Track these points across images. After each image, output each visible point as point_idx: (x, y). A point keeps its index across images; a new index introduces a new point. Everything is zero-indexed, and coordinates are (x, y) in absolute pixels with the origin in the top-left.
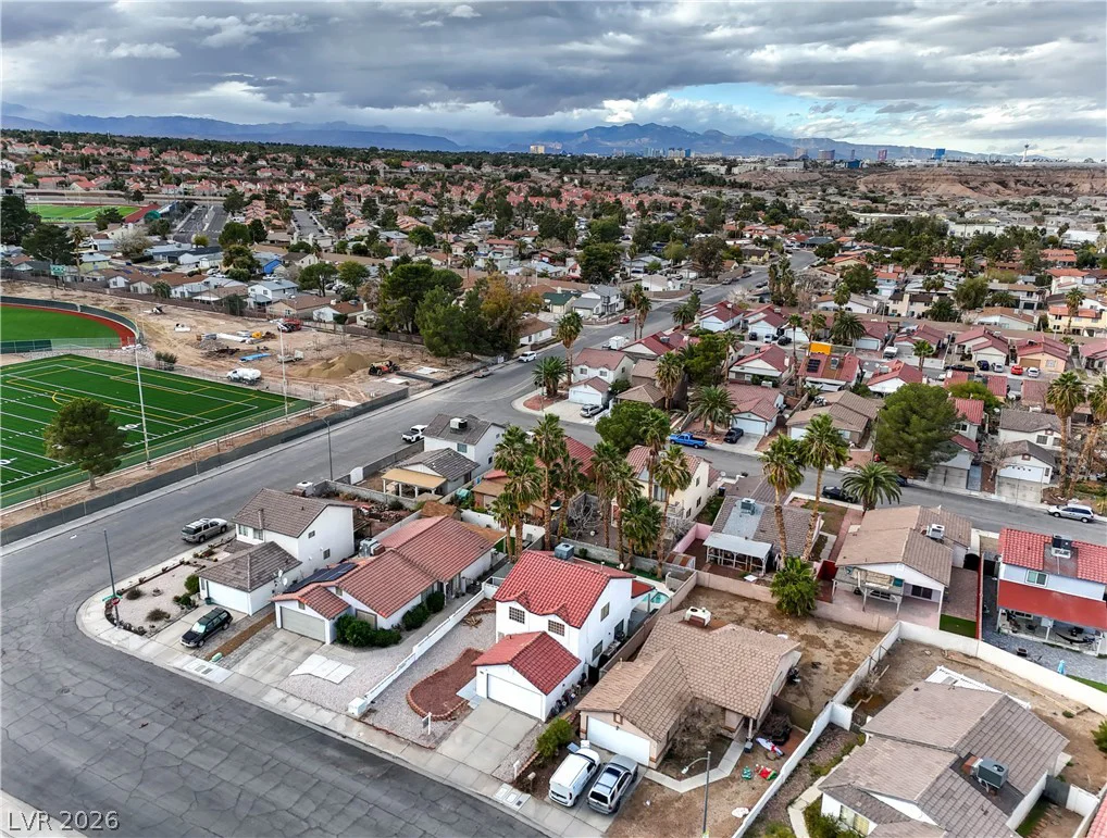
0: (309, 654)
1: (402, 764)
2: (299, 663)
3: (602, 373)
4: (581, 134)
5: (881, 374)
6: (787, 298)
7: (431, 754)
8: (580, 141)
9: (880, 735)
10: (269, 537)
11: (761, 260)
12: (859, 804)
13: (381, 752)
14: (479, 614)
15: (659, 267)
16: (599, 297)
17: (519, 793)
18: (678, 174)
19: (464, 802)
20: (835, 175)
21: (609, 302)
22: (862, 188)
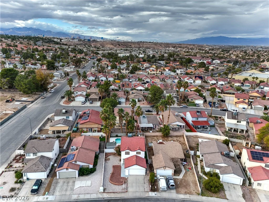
0: (74, 182)
1: (124, 198)
2: (74, 185)
3: (82, 93)
4: (9, 29)
5: (136, 86)
6: (101, 71)
7: (128, 193)
8: (10, 31)
9: (204, 154)
10: (39, 154)
11: (85, 62)
12: (214, 167)
13: (116, 198)
14: (107, 157)
15: (64, 65)
16: (59, 74)
17: (154, 192)
18: (48, 41)
19: (145, 200)
20: (86, 43)
21: (62, 75)
22: (93, 45)
